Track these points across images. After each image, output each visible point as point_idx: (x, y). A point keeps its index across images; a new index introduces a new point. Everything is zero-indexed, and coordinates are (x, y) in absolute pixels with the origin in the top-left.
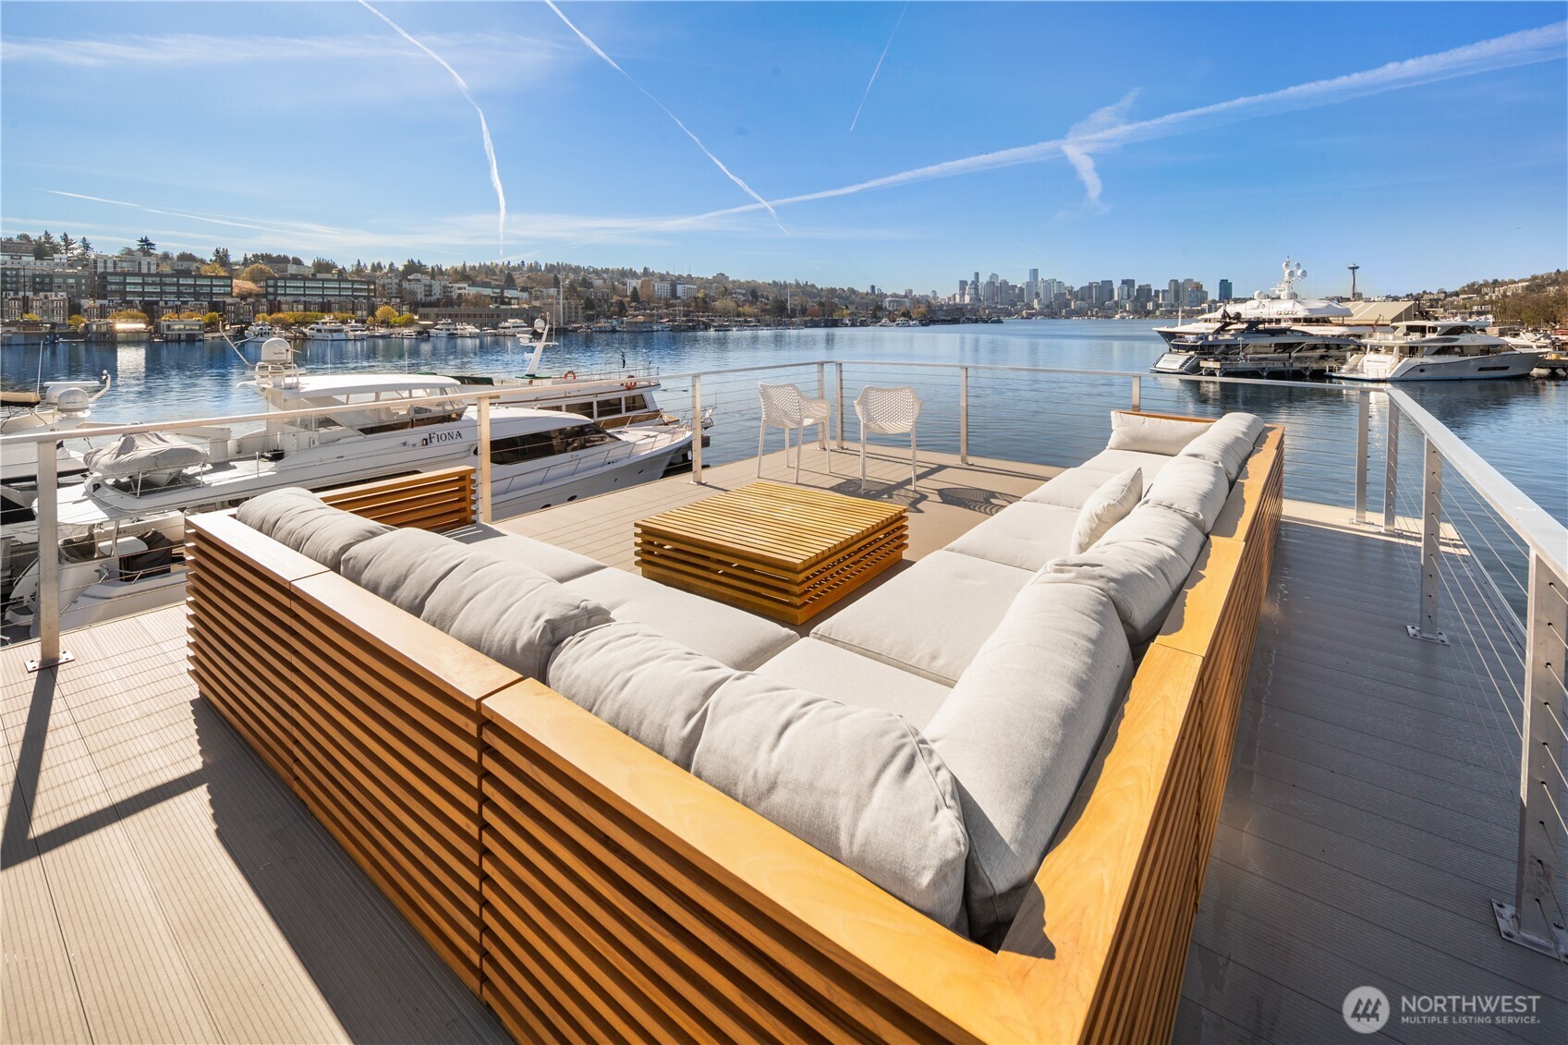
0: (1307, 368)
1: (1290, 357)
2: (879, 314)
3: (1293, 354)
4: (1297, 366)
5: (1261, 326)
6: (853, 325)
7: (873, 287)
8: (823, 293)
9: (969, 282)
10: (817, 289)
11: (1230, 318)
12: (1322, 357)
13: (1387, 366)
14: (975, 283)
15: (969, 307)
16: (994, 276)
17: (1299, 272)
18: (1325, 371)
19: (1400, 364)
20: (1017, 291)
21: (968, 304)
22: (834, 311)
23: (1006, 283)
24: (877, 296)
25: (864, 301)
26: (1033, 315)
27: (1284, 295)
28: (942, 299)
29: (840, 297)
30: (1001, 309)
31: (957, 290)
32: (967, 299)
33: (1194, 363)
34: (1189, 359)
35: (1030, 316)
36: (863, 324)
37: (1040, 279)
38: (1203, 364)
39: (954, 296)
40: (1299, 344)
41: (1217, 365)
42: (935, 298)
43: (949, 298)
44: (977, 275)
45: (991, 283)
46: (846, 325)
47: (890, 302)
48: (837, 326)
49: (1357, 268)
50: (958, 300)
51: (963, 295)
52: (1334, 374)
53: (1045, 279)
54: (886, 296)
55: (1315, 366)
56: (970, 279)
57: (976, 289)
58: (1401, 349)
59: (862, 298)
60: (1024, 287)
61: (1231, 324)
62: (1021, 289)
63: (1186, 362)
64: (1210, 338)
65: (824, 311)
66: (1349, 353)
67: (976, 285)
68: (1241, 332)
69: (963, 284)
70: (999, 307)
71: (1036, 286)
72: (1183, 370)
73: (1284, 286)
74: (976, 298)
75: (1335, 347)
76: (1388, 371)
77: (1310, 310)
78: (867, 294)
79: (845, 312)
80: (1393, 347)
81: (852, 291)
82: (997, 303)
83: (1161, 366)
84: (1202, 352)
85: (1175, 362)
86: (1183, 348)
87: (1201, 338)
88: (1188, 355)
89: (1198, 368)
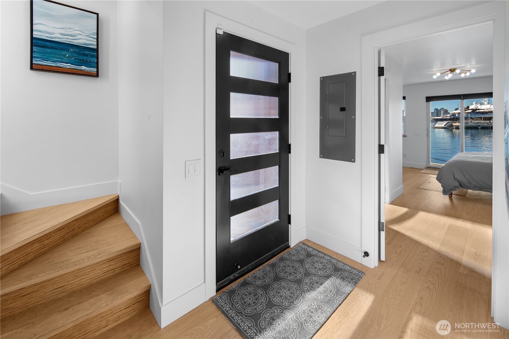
5: (478, 111)
27: (486, 103)
33: (450, 124)
34: (448, 123)
38: (454, 124)
61: (465, 110)
64: (457, 115)
68: (469, 113)
72: (446, 126)
83: (436, 125)
84: (453, 120)
85: (443, 124)
86: (446, 120)
87: (453, 115)
88: (447, 122)
89: (452, 126)
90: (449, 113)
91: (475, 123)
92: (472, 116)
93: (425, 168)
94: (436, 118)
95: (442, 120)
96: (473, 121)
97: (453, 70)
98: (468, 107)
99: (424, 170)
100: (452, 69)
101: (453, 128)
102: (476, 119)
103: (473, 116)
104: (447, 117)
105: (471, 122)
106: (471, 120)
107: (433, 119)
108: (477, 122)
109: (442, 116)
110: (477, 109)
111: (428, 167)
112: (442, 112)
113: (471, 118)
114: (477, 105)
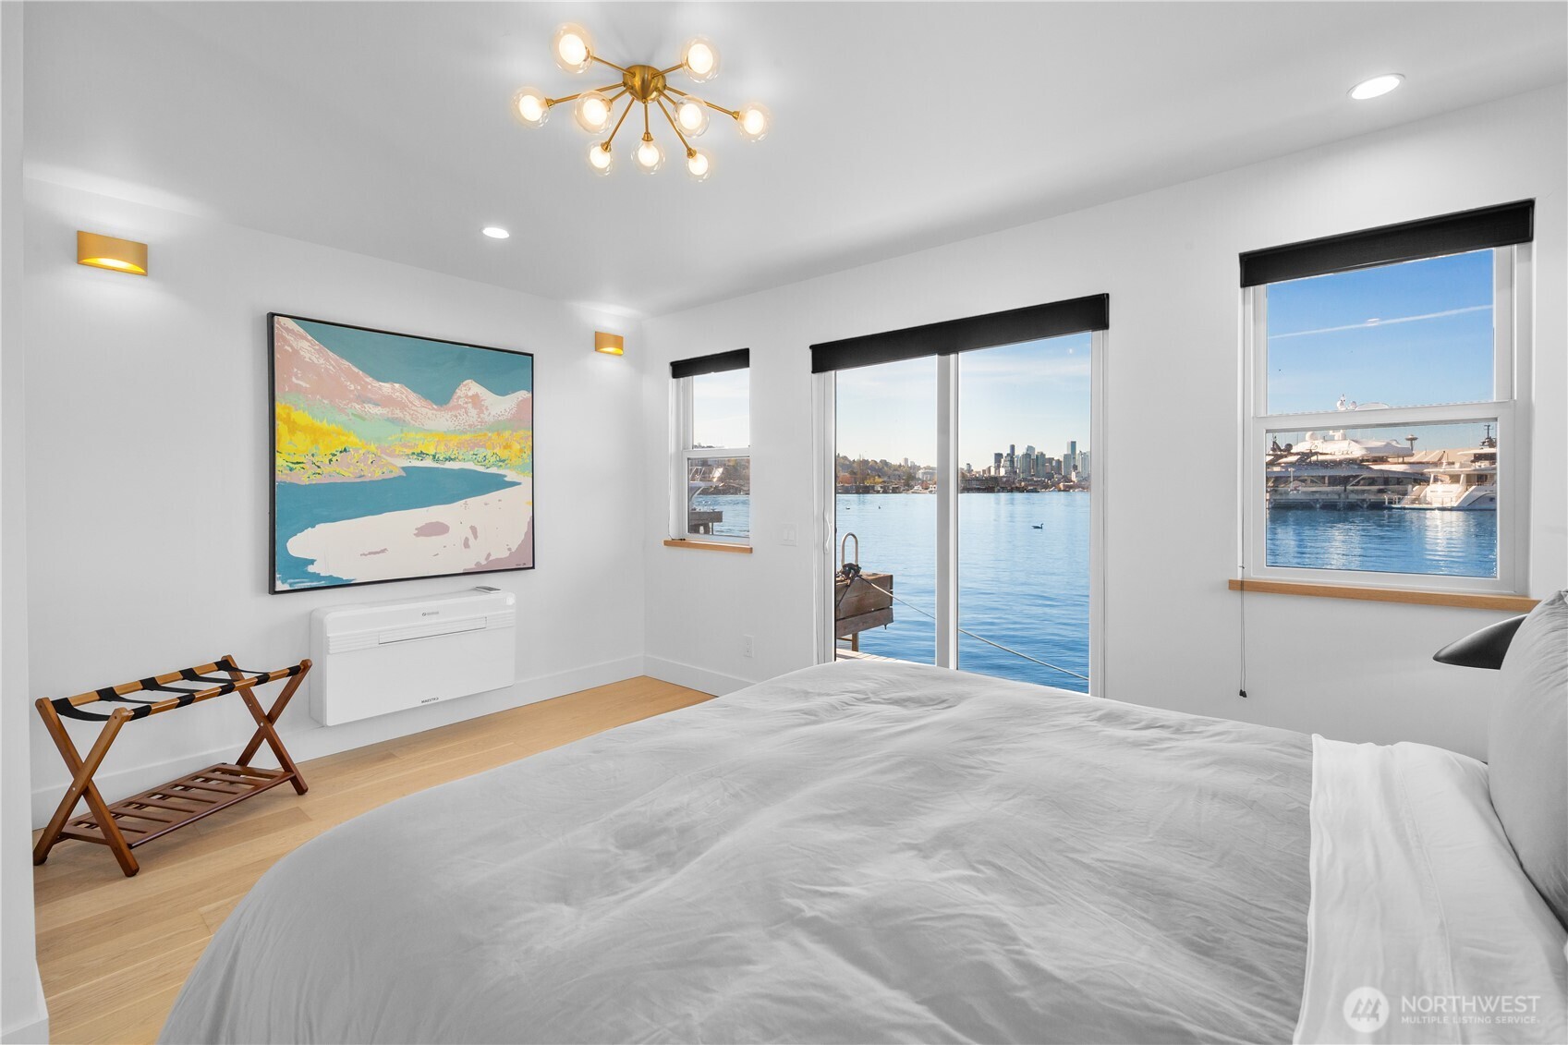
0: (1364, 500)
1: (1345, 490)
2: (912, 483)
3: (1349, 488)
4: (1353, 497)
5: (1314, 458)
6: (885, 492)
7: (906, 460)
8: (855, 465)
9: (1005, 455)
10: (849, 461)
11: (1281, 450)
12: (1381, 491)
13: (1454, 495)
14: (1011, 455)
15: (1005, 479)
16: (1030, 448)
18: (1384, 503)
19: (1468, 493)
20: (1054, 464)
21: (1004, 477)
22: (866, 479)
23: (1043, 455)
24: (910, 468)
25: (897, 473)
26: (1071, 487)
27: (1336, 435)
28: (977, 472)
29: (872, 468)
30: (1037, 481)
31: (992, 463)
32: (1002, 472)
35: (1067, 489)
36: (895, 491)
37: (1078, 452)
39: (989, 468)
40: (1357, 476)
42: (970, 470)
43: (984, 471)
44: (1013, 448)
45: (1027, 456)
46: (878, 492)
47: (924, 473)
48: (868, 493)
49: (1415, 439)
50: (993, 473)
51: (998, 467)
52: (1393, 506)
53: (1083, 451)
54: (919, 468)
55: (1373, 498)
56: (1005, 451)
57: (1012, 461)
58: (1469, 477)
59: (895, 470)
60: (1062, 459)
61: (1282, 457)
62: (1059, 462)
65: (855, 478)
66: (1410, 486)
67: (1012, 457)
68: (1292, 464)
69: (998, 457)
70: (1035, 479)
71: (1074, 458)
74: (1012, 471)
75: (1395, 481)
76: (1454, 499)
77: (1367, 449)
78: (900, 466)
79: (877, 479)
80: (1460, 475)
81: (885, 463)
82: (1033, 475)
91: (1304, 493)
92: (1298, 474)
96: (1300, 488)
98: (1289, 447)
102: (1312, 481)
103: (1305, 474)
105: (1295, 489)
106: (1297, 483)
108: (1314, 489)
110: (1311, 454)
113: (1296, 478)
114: (1316, 442)
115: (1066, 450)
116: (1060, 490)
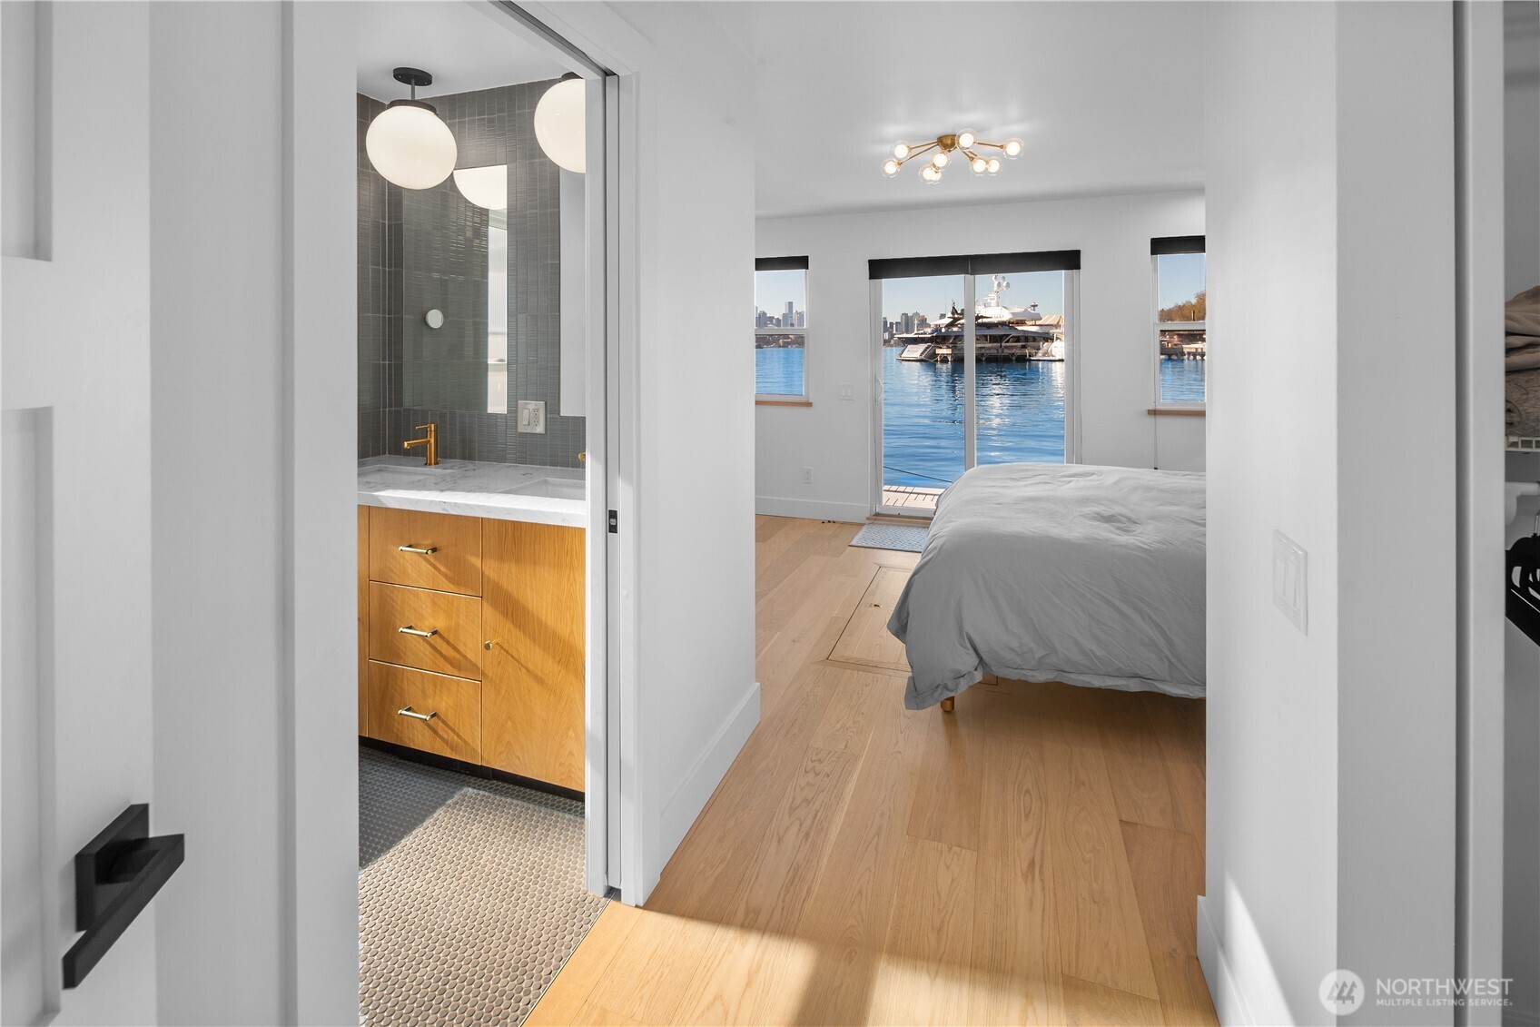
0: (1014, 354)
1: (1001, 346)
3: (1003, 344)
4: (1007, 352)
5: (979, 321)
11: (957, 314)
12: (1024, 347)
17: (1005, 284)
18: (1026, 356)
20: (774, 322)
23: (764, 313)
26: (788, 343)
27: (994, 303)
33: (932, 351)
34: (927, 348)
37: (794, 312)
38: (939, 351)
40: (1008, 335)
41: (949, 351)
52: (1032, 358)
53: (799, 311)
55: (1019, 352)
60: (781, 318)
61: (958, 319)
62: (779, 320)
63: (925, 350)
64: (943, 330)
66: (1042, 344)
71: (791, 317)
72: (923, 357)
73: (994, 295)
75: (1031, 339)
77: (1012, 314)
83: (905, 355)
84: (937, 343)
85: (916, 351)
86: (923, 340)
87: (936, 331)
88: (926, 345)
89: (935, 355)
90: (929, 326)
93: (868, 519)
94: (905, 335)
95: (915, 341)
97: (949, 142)
98: (963, 311)
99: (865, 527)
100: (946, 136)
101: (937, 361)
104: (925, 333)
107: (899, 338)
109: (916, 332)
110: (977, 317)
111: (877, 515)
112: (916, 322)
114: (980, 308)
115: (784, 310)
116: (780, 346)
